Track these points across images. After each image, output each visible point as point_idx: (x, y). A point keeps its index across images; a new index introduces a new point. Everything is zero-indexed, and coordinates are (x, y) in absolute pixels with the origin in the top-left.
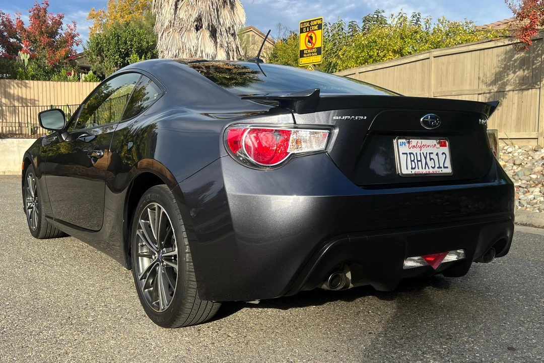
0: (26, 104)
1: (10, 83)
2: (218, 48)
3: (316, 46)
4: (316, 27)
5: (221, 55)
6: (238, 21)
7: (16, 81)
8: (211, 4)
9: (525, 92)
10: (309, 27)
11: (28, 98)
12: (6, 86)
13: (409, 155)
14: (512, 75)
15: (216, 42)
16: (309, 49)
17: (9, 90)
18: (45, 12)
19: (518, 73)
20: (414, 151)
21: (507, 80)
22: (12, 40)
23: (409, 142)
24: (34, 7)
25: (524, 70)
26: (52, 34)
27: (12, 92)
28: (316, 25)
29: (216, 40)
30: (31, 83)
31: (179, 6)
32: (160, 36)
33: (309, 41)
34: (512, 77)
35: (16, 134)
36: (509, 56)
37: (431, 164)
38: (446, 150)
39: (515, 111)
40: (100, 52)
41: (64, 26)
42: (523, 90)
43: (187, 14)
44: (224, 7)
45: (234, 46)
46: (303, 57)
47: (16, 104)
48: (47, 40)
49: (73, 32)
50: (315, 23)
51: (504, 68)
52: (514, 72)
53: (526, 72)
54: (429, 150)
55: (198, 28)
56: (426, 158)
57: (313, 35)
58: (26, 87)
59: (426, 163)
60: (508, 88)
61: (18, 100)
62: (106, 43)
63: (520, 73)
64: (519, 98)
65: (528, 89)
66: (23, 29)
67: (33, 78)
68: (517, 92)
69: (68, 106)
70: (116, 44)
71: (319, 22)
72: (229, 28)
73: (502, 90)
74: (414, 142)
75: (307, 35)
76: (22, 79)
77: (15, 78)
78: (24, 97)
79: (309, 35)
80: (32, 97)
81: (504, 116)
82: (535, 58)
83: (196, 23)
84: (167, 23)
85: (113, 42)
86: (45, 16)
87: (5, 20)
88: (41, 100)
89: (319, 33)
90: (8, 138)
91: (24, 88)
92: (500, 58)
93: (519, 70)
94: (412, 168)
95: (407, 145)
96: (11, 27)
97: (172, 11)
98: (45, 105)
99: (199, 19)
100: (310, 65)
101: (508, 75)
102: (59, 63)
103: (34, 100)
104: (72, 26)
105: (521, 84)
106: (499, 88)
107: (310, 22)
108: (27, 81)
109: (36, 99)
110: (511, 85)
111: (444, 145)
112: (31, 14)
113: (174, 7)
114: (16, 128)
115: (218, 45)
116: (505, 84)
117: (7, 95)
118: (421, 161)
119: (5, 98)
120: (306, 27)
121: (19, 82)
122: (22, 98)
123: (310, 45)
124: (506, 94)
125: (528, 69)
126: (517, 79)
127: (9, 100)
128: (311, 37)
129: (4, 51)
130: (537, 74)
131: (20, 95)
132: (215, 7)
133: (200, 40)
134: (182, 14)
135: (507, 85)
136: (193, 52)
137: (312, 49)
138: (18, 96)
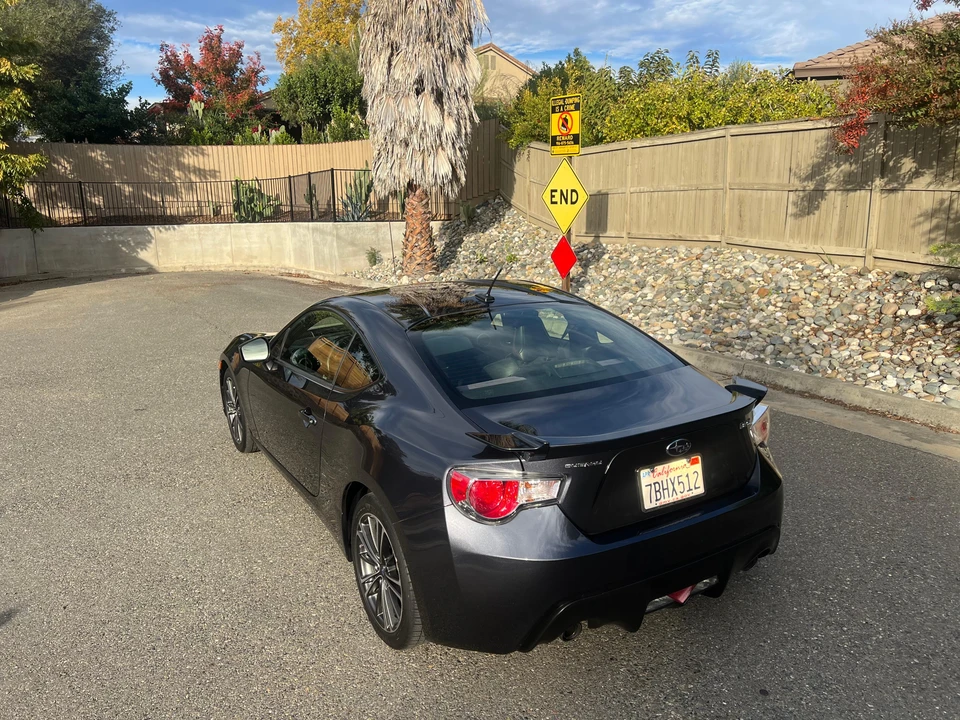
0: (206, 178)
1: (183, 150)
2: (446, 118)
3: (572, 132)
4: (572, 107)
7: (191, 147)
8: (434, 60)
9: (852, 194)
10: (563, 106)
11: (207, 168)
12: (179, 155)
14: (835, 169)
15: (442, 111)
16: (563, 135)
17: (182, 159)
19: (843, 167)
21: (828, 176)
25: (851, 164)
27: (186, 161)
28: (571, 104)
29: (442, 106)
30: (208, 149)
31: (393, 63)
32: (370, 103)
33: (563, 125)
34: (835, 172)
35: (195, 216)
36: (833, 143)
39: (837, 218)
41: (246, 60)
42: (848, 190)
43: (404, 74)
44: (452, 61)
46: (556, 145)
47: (193, 178)
50: (571, 101)
51: (824, 159)
52: (838, 166)
53: (854, 166)
55: (418, 93)
56: (673, 484)
57: (568, 117)
58: (203, 154)
60: (829, 186)
61: (195, 172)
63: (845, 167)
64: (842, 201)
65: (856, 190)
67: (212, 142)
68: (840, 192)
69: (257, 181)
71: (576, 100)
72: (459, 87)
73: (820, 188)
75: (561, 117)
76: (198, 145)
77: (190, 144)
78: (202, 167)
79: (564, 116)
80: (212, 168)
81: (822, 222)
82: (867, 148)
83: (416, 86)
84: (378, 88)
88: (222, 172)
89: (576, 115)
90: (187, 222)
91: (201, 157)
92: (819, 145)
93: (845, 163)
96: (177, 61)
97: (385, 71)
98: (228, 179)
99: (420, 81)
100: (565, 157)
101: (829, 168)
102: (242, 115)
103: (215, 171)
104: (255, 59)
105: (846, 182)
106: (816, 185)
107: (564, 99)
108: (204, 147)
109: (217, 169)
110: (833, 183)
113: (387, 65)
114: (193, 209)
115: (446, 114)
116: (825, 181)
117: (181, 167)
118: (667, 488)
119: (179, 170)
120: (560, 106)
121: (195, 148)
122: (199, 169)
123: (564, 131)
124: (826, 194)
125: (856, 162)
126: (841, 175)
127: (184, 172)
128: (566, 120)
130: (868, 169)
131: (197, 165)
132: (440, 64)
133: (421, 108)
134: (397, 74)
135: (827, 181)
136: (413, 125)
137: (567, 135)
138: (194, 167)
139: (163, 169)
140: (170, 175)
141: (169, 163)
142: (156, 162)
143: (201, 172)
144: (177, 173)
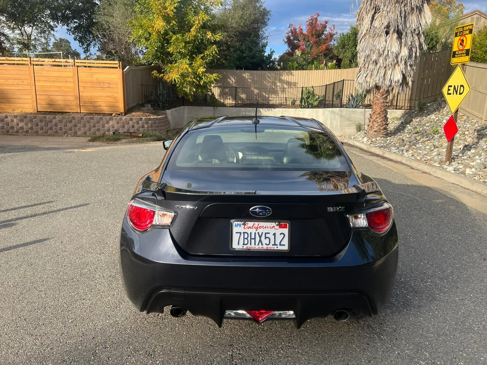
0: (291, 86)
1: (282, 73)
2: (403, 47)
3: (466, 48)
4: (468, 32)
5: (405, 52)
6: (424, 22)
7: (286, 71)
8: (399, 13)
10: (462, 32)
11: (292, 82)
12: (281, 75)
13: (242, 234)
15: (401, 43)
16: (460, 50)
17: (281, 77)
18: (316, 21)
20: (249, 231)
22: (296, 41)
23: (244, 224)
24: (310, 18)
26: (319, 35)
27: (283, 78)
28: (467, 30)
29: (401, 40)
30: (294, 72)
31: (375, 18)
32: (359, 41)
33: (461, 44)
35: (283, 105)
37: (265, 241)
38: (286, 231)
40: (344, 46)
41: (328, 29)
43: (380, 23)
44: (412, 14)
45: (417, 44)
46: (455, 57)
47: (285, 86)
48: (315, 40)
49: (333, 32)
50: (467, 28)
54: (265, 231)
55: (387, 33)
56: (260, 237)
57: (464, 39)
58: (291, 75)
59: (260, 241)
61: (286, 83)
62: (347, 40)
66: (302, 33)
69: (313, 87)
70: (354, 40)
71: (471, 27)
72: (415, 30)
74: (250, 224)
75: (460, 39)
78: (290, 81)
79: (462, 38)
80: (294, 81)
83: (385, 30)
84: (364, 32)
85: (352, 39)
86: (316, 23)
87: (292, 29)
88: (299, 83)
89: (469, 37)
90: (279, 108)
91: (290, 76)
94: (244, 244)
95: (243, 226)
96: (296, 32)
97: (369, 22)
99: (388, 27)
100: (459, 64)
102: (317, 56)
103: (296, 83)
104: (332, 29)
107: (463, 27)
108: (292, 71)
109: (297, 82)
111: (285, 227)
112: (308, 23)
113: (370, 19)
114: (283, 102)
115: (403, 44)
117: (281, 81)
118: (255, 239)
119: (279, 82)
120: (460, 32)
122: (289, 82)
123: (461, 47)
127: (281, 83)
128: (463, 41)
129: (289, 49)
131: (288, 80)
132: (403, 15)
133: (388, 42)
134: (376, 24)
136: (381, 52)
137: (462, 50)
138: (286, 81)
139: (272, 82)
140: (275, 84)
141: (275, 79)
142: (270, 79)
143: (289, 83)
144: (278, 84)
